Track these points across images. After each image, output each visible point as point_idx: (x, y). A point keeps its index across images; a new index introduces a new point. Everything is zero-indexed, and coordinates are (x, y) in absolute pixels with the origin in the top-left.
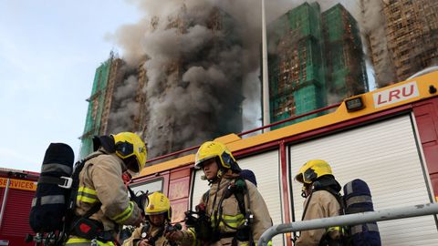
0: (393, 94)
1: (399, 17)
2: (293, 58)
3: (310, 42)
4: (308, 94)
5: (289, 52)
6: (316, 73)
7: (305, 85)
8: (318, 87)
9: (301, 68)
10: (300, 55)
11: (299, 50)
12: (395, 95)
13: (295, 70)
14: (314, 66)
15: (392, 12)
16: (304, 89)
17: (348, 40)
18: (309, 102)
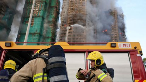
0: (124, 45)
1: (73, 6)
2: (37, 6)
3: (44, 3)
4: (39, 20)
5: (36, 3)
6: (44, 14)
7: (39, 16)
8: (43, 19)
9: (39, 11)
10: (40, 6)
11: (40, 5)
12: (125, 46)
13: (37, 10)
14: (44, 11)
15: (71, 4)
16: (38, 18)
17: (56, 7)
18: (39, 23)
